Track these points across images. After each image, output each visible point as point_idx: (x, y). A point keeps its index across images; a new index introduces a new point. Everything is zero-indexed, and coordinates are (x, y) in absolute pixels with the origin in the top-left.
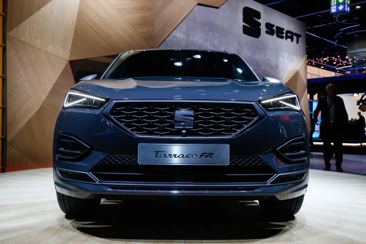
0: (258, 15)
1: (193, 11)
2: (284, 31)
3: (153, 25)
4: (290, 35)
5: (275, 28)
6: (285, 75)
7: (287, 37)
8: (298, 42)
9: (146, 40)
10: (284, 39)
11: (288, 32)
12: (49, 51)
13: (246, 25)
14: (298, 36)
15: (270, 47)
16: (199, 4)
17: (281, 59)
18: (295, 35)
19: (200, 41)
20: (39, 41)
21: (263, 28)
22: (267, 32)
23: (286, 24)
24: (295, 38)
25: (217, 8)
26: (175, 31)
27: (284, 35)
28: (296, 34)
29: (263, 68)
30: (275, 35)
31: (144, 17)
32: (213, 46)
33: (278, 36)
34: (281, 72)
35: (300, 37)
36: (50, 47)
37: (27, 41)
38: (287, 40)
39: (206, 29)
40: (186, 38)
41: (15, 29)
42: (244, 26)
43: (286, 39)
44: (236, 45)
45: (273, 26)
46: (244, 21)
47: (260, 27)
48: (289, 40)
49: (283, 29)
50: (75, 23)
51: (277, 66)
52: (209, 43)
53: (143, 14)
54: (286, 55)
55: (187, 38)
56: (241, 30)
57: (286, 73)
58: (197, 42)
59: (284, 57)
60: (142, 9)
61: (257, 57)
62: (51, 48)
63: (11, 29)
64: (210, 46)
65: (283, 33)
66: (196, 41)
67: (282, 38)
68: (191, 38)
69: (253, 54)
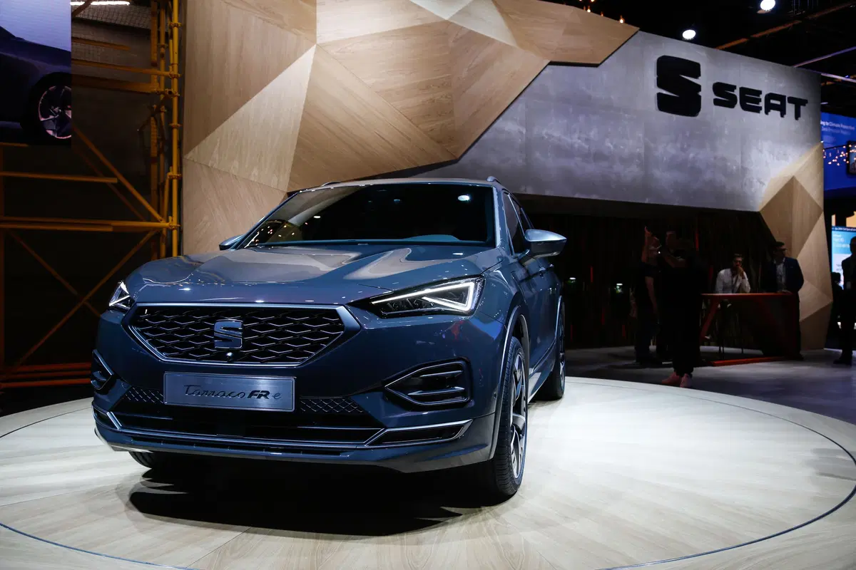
0: (694, 69)
1: (540, 76)
2: (762, 97)
3: (451, 113)
4: (778, 103)
5: (737, 93)
6: (764, 189)
7: (769, 108)
8: (797, 115)
9: (439, 142)
10: (763, 111)
11: (770, 96)
12: (252, 179)
13: (664, 92)
14: (798, 103)
15: (726, 132)
16: (551, 63)
17: (754, 155)
18: (789, 102)
19: (556, 134)
20: (236, 163)
21: (707, 95)
22: (717, 102)
23: (766, 81)
24: (790, 108)
25: (596, 66)
26: (501, 119)
27: (762, 104)
28: (792, 100)
29: (708, 176)
30: (738, 105)
31: (433, 101)
32: (587, 140)
33: (745, 108)
34: (755, 180)
35: (804, 105)
36: (255, 172)
37: (215, 166)
38: (769, 113)
39: (571, 110)
40: (524, 131)
41: (196, 148)
42: (659, 95)
43: (767, 113)
44: (641, 135)
45: (733, 88)
46: (660, 84)
47: (700, 93)
48: (775, 114)
49: (759, 93)
50: (299, 125)
51: (744, 170)
52: (576, 136)
53: (431, 96)
54: (766, 145)
55: (527, 130)
56: (653, 104)
57: (766, 183)
58: (550, 136)
59: (761, 151)
60: (427, 87)
61: (691, 155)
62: (256, 174)
63: (190, 149)
64: (580, 141)
65: (760, 100)
66: (547, 134)
67: (757, 110)
68: (536, 130)
69: (683, 149)
